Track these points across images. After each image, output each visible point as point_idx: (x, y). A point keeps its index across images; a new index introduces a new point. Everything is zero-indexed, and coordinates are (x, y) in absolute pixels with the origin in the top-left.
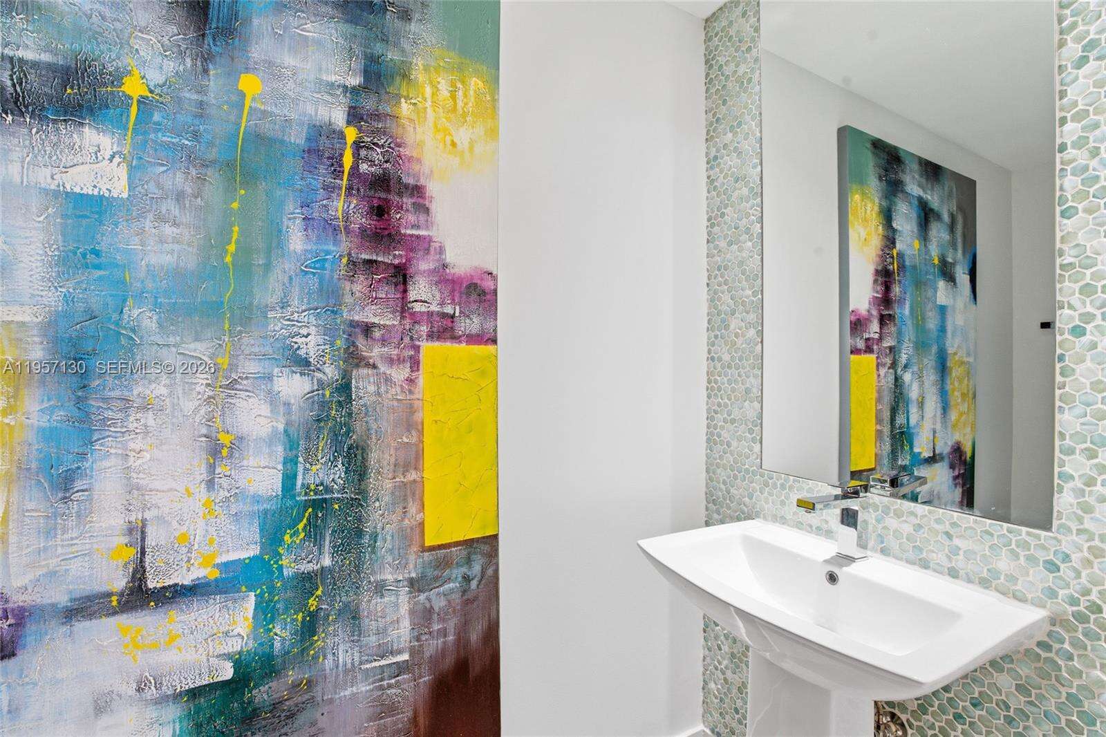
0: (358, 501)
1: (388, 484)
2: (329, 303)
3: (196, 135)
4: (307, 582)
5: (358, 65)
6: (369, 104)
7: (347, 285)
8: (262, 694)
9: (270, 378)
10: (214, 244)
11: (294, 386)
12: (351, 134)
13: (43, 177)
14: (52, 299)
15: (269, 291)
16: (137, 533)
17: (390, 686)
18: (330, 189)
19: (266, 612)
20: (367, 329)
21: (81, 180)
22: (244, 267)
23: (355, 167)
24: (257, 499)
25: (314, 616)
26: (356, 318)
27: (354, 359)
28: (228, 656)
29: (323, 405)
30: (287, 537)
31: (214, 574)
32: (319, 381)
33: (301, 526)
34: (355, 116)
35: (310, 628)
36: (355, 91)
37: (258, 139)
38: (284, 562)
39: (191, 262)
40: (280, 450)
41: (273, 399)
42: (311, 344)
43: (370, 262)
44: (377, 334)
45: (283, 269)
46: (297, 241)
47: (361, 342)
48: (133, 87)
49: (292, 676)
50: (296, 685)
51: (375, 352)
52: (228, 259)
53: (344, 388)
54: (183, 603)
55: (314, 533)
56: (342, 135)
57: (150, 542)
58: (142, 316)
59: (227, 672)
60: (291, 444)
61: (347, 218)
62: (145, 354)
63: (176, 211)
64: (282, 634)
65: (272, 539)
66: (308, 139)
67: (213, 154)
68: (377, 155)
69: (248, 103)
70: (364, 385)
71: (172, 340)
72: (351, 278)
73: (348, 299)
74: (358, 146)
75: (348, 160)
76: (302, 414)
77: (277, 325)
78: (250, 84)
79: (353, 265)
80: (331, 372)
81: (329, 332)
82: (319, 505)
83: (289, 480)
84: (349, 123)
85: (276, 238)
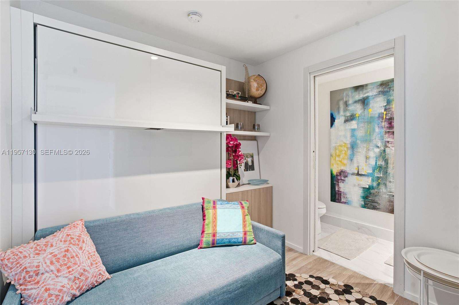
0: (387, 167)
1: (392, 166)
2: (382, 138)
3: (364, 119)
4: (378, 178)
5: (385, 102)
6: (388, 107)
7: (385, 136)
8: (372, 191)
9: (373, 149)
10: (366, 133)
11: (377, 150)
12: (385, 113)
13: (350, 128)
14: (350, 140)
15: (373, 137)
16: (358, 167)
17: (392, 198)
18: (382, 122)
19: (373, 180)
20: (388, 142)
21: (353, 127)
22: (370, 134)
23: (386, 117)
24: (372, 165)
25: (379, 183)
26: (386, 140)
27: (386, 146)
28: (368, 185)
29: (381, 153)
30: (376, 171)
31: (366, 174)
32: (381, 150)
33: (378, 170)
34: (385, 110)
35: (379, 184)
36: (385, 106)
37: (371, 117)
38: (375, 174)
39: (364, 135)
40: (375, 159)
41: (374, 152)
42: (379, 144)
43: (388, 132)
44: (390, 142)
45: (375, 134)
46: (377, 130)
47: (387, 144)
48: (357, 115)
49: (376, 190)
50: (377, 192)
51: (390, 145)
52: (368, 134)
53: (384, 151)
54: (363, 176)
55: (380, 171)
56: (383, 113)
57: (359, 168)
58: (359, 142)
59: (368, 187)
60: (377, 158)
61: (385, 126)
62: (359, 146)
63: (362, 129)
64: (375, 184)
65: (374, 171)
66: (379, 115)
67: (366, 121)
68: (389, 115)
69: (370, 113)
70: (387, 150)
71: (362, 144)
72: (385, 134)
73: (385, 137)
74: (386, 114)
75: (384, 117)
76: (378, 154)
77: (374, 142)
78: (370, 110)
79: (386, 132)
80: (382, 148)
81: (382, 142)
82: (380, 167)
83: (376, 163)
84: (385, 111)
85: (374, 130)
